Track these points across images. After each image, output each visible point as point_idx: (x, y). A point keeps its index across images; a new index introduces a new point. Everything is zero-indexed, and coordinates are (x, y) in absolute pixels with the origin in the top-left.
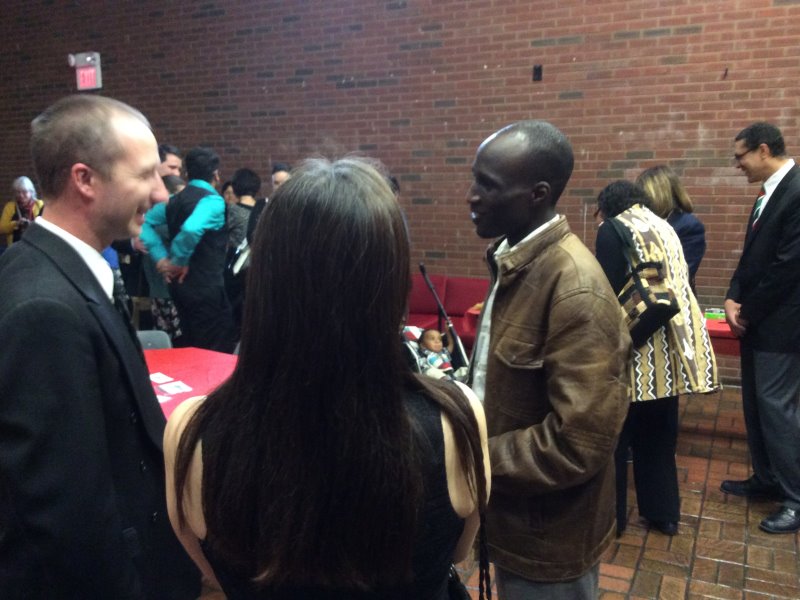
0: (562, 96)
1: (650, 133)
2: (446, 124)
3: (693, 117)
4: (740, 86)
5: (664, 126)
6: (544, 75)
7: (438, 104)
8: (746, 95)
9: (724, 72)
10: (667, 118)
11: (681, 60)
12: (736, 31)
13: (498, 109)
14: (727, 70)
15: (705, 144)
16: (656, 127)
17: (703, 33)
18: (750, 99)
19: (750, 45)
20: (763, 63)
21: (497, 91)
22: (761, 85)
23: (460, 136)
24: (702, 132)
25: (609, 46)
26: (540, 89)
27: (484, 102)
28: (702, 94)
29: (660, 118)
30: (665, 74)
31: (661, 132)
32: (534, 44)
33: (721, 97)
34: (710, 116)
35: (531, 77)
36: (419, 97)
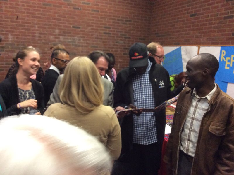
3: (7, 31)
4: (22, 22)
12: (20, 3)
14: (18, 16)
15: (12, 41)
18: (26, 27)
19: (25, 9)
20: (30, 16)
24: (10, 37)
28: (10, 23)
33: (16, 25)
34: (13, 32)
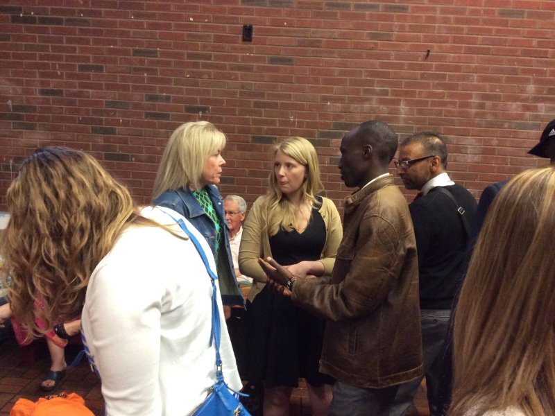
0: (272, 60)
1: (356, 105)
2: (145, 75)
3: (395, 93)
4: (439, 68)
5: (369, 100)
6: (254, 36)
7: (136, 52)
8: (444, 77)
9: (426, 53)
10: (373, 92)
11: (387, 37)
12: (438, 15)
13: (205, 66)
14: (429, 51)
15: (406, 120)
16: (363, 101)
17: (409, 13)
18: (447, 81)
19: (450, 30)
20: (460, 48)
21: (204, 47)
22: (457, 69)
23: (162, 90)
24: (403, 108)
25: (318, 15)
26: (250, 50)
27: (190, 56)
28: (405, 72)
29: (366, 91)
30: (372, 49)
31: (367, 105)
32: (245, 1)
33: (423, 76)
34: (411, 94)
35: (241, 36)
36: (115, 43)
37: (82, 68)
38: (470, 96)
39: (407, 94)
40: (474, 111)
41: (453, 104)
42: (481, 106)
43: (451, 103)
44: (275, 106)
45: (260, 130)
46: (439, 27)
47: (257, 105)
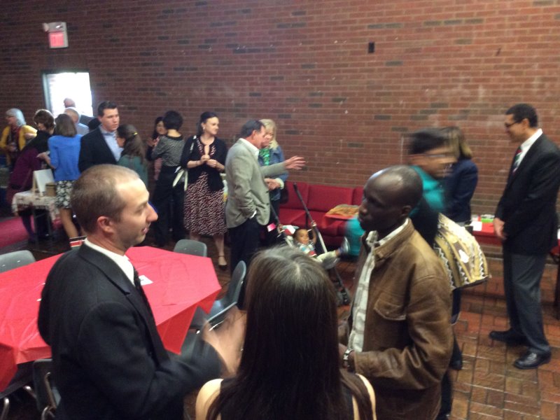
0: (388, 64)
1: (447, 90)
2: (309, 80)
5: (456, 86)
6: (376, 49)
7: (303, 66)
9: (497, 51)
10: (458, 81)
11: (469, 41)
12: (507, 23)
13: (344, 71)
14: (500, 49)
15: (484, 99)
16: (451, 87)
17: (485, 24)
18: (514, 69)
19: (515, 32)
21: (344, 59)
22: (522, 60)
23: (318, 89)
24: (482, 91)
25: (419, 31)
26: (373, 58)
27: (335, 66)
29: (454, 80)
30: (457, 50)
31: (454, 90)
32: (370, 27)
34: (487, 80)
35: (367, 50)
36: (290, 61)
37: (272, 78)
38: (532, 80)
39: (483, 80)
40: (535, 90)
41: (520, 86)
42: (541, 86)
43: (518, 85)
44: (389, 94)
45: (379, 111)
46: (508, 31)
47: (378, 94)
